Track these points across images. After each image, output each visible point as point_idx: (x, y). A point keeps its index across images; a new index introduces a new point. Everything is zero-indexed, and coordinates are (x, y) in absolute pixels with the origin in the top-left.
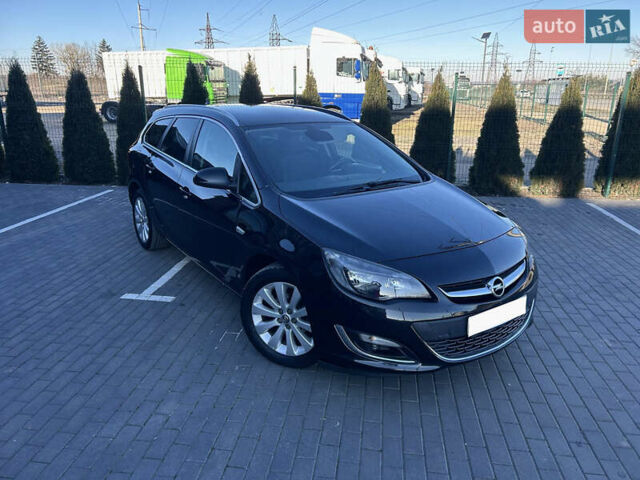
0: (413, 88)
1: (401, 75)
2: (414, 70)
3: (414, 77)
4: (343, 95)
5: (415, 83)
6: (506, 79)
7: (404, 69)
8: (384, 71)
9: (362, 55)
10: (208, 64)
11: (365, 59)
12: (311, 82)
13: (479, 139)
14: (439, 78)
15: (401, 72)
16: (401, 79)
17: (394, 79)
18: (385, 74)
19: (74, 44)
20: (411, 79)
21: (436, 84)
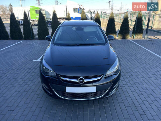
0: (92, 15)
1: (89, 12)
4: (75, 17)
5: (93, 14)
6: (112, 13)
11: (80, 8)
12: (69, 14)
13: (107, 27)
14: (97, 13)
20: (92, 13)
21: (97, 14)
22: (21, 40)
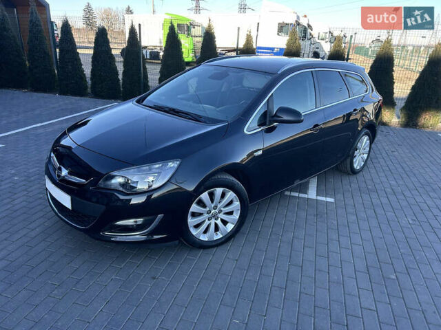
7: (330, 32)
8: (315, 33)
12: (249, 39)
15: (327, 35)
16: (327, 40)
17: (323, 39)
18: (315, 35)
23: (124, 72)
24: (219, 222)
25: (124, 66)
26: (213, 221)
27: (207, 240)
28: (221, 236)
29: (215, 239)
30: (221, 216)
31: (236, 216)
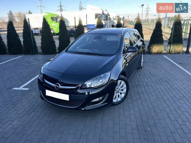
1: (117, 18)
2: (121, 17)
3: (122, 19)
9: (102, 13)
10: (57, 17)
11: (103, 14)
19: (20, 12)
22: (20, 55)
23: (23, 41)
24: (119, 94)
25: (23, 38)
26: (117, 94)
27: (116, 101)
28: (120, 99)
29: (118, 101)
30: (120, 91)
31: (125, 90)
